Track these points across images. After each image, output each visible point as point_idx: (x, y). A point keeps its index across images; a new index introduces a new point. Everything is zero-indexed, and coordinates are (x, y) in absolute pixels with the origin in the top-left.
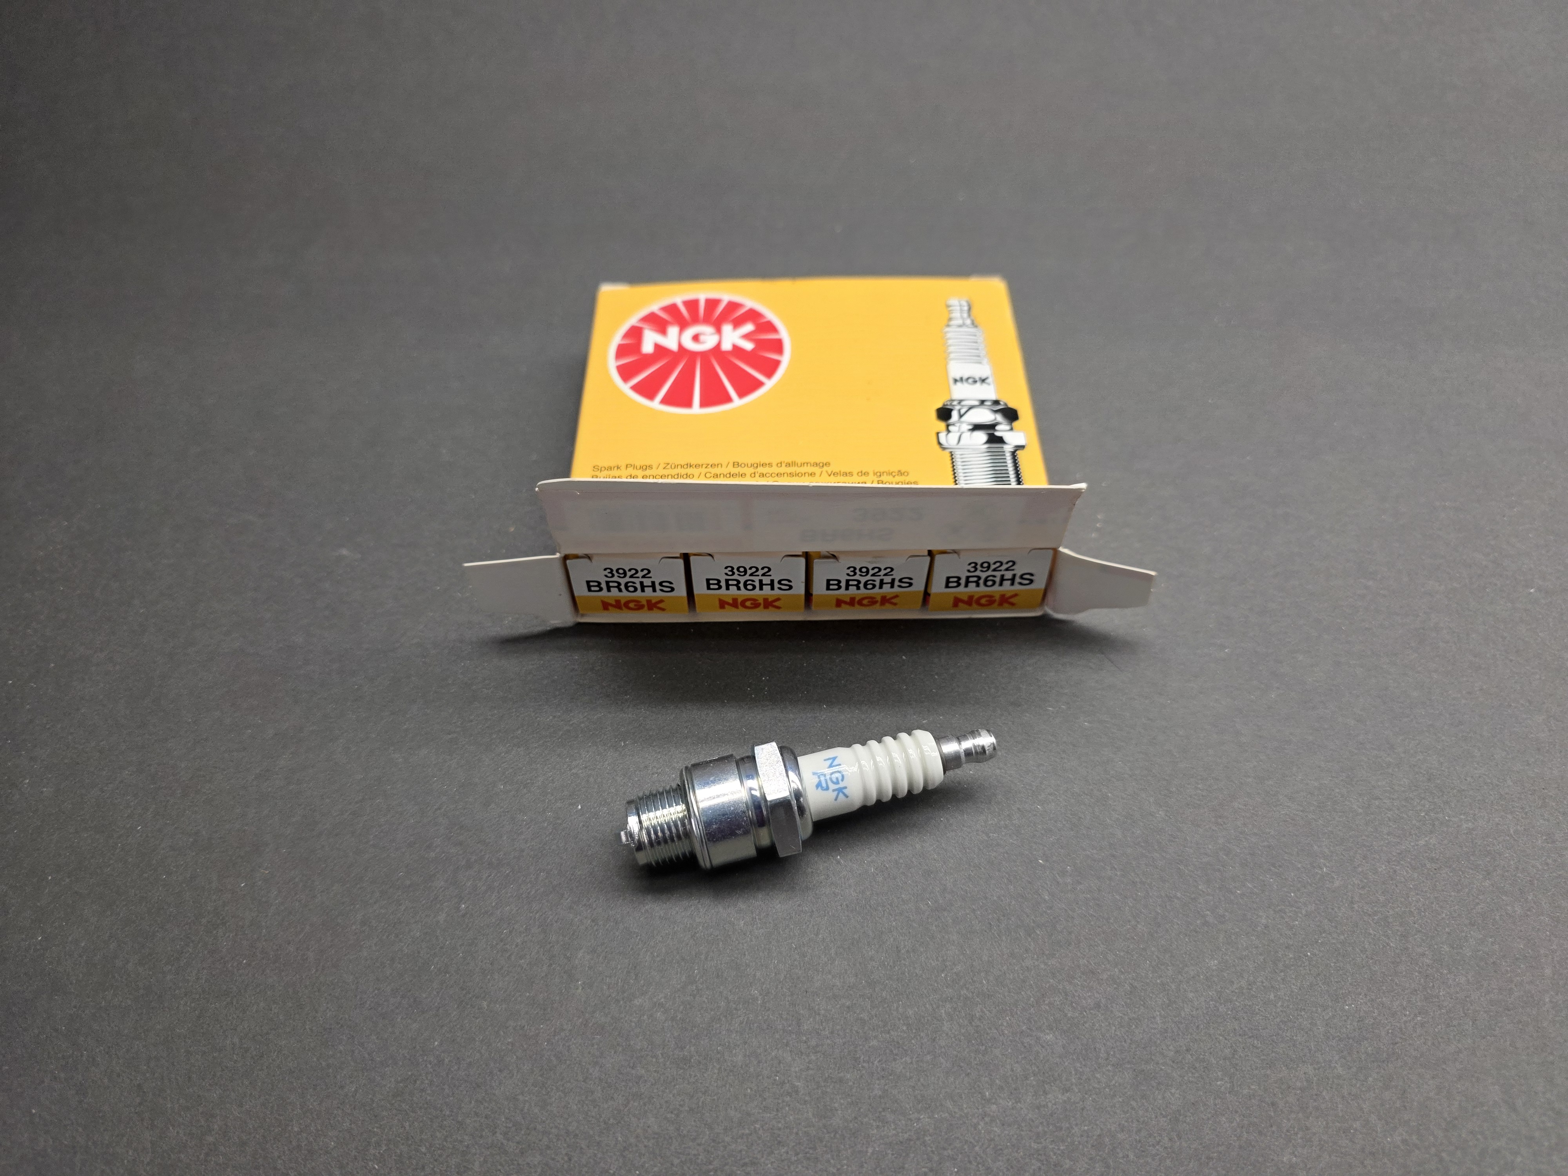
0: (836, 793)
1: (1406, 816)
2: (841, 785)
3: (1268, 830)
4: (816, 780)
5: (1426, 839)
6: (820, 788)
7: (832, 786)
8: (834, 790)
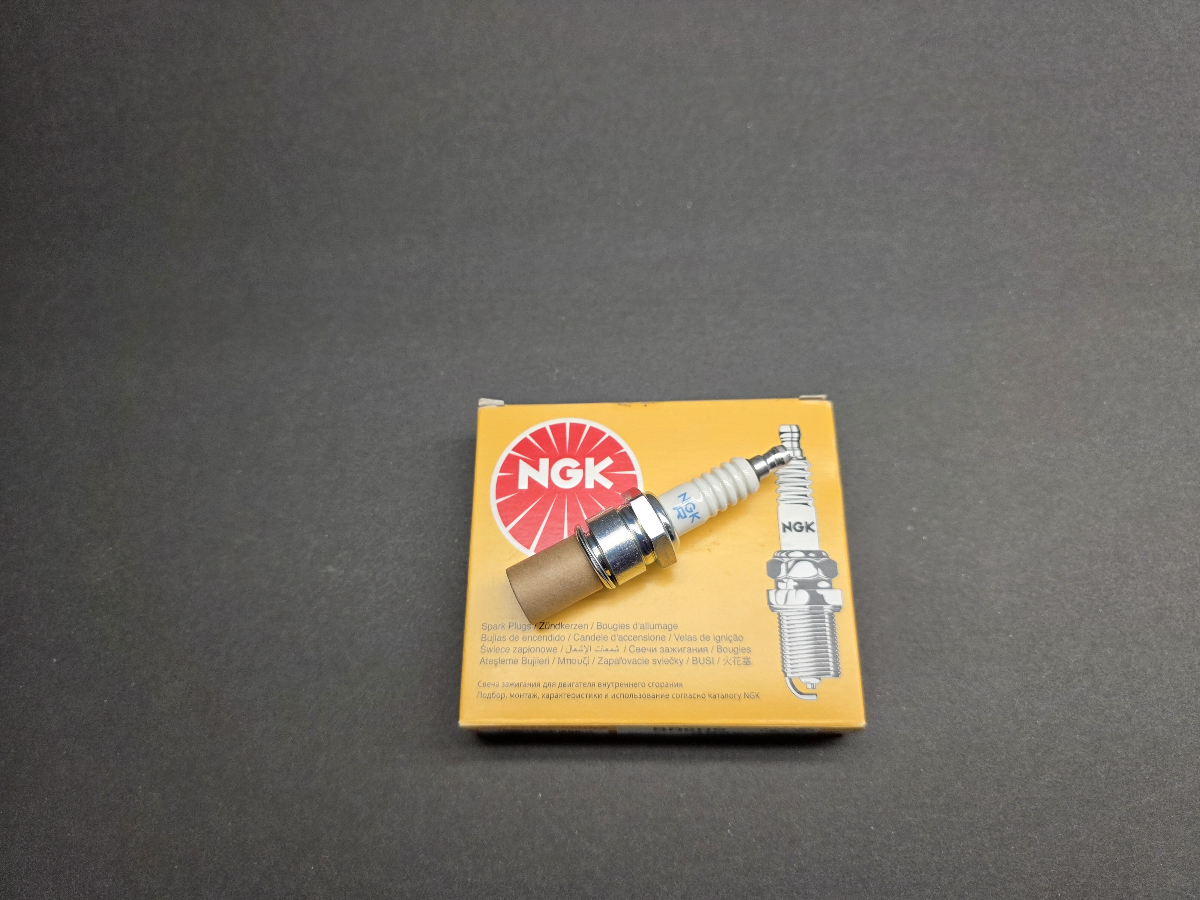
0: (692, 518)
1: (1135, 780)
2: (694, 511)
3: (1036, 795)
4: (676, 512)
5: (1148, 798)
6: (680, 518)
7: (688, 514)
8: (690, 517)
